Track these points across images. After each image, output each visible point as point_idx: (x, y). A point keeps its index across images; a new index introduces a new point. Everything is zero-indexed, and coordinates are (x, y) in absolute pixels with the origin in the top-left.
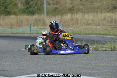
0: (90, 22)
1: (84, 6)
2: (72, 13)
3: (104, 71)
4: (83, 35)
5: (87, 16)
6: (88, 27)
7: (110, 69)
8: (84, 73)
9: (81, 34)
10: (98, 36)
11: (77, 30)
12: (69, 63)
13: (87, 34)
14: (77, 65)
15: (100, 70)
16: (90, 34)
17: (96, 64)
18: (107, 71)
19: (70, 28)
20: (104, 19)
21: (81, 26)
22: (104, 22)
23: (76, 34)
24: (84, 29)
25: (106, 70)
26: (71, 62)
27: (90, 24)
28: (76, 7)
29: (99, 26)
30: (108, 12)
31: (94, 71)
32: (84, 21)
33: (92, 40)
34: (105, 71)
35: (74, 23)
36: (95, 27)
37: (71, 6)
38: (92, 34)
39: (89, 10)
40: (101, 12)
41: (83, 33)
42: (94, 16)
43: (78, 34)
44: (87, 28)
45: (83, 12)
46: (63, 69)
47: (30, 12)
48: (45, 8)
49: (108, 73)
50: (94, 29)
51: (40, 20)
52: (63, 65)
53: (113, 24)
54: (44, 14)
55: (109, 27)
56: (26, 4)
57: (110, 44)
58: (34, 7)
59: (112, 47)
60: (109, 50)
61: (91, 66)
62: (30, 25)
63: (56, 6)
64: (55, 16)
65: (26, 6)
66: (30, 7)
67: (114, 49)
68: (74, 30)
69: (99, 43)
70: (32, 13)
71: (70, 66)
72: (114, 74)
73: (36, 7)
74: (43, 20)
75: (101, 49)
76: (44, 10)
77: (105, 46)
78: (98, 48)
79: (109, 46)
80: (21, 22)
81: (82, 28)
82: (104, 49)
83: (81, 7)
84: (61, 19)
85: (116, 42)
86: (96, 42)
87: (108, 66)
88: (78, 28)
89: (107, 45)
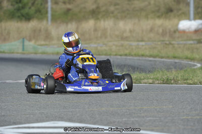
0: (127, 34)
1: (117, 7)
2: (97, 19)
3: (150, 118)
4: (115, 57)
5: (121, 24)
6: (122, 42)
7: (160, 116)
8: (114, 122)
9: (110, 55)
10: (141, 58)
11: (104, 48)
12: (90, 105)
13: (121, 55)
14: (103, 109)
15: (143, 117)
16: (126, 55)
17: (136, 106)
18: (155, 118)
19: (93, 45)
20: (152, 30)
21: (111, 41)
22: (152, 35)
23: (102, 55)
24: (116, 46)
26: (93, 104)
27: (126, 39)
28: (103, 9)
29: (142, 41)
30: (159, 17)
31: (132, 119)
32: (117, 33)
33: (129, 66)
34: (152, 118)
35: (99, 35)
36: (135, 44)
37: (94, 7)
38: (130, 55)
39: (126, 14)
40: (147, 17)
41: (114, 54)
42: (135, 24)
43: (106, 55)
44: (122, 45)
46: (78, 114)
47: (23, 16)
48: (49, 10)
49: (157, 123)
50: (134, 47)
51: (40, 30)
52: (79, 109)
53: (167, 39)
54: (47, 20)
55: (159, 43)
56: (17, 3)
57: (161, 73)
58: (30, 8)
59: (165, 77)
60: (159, 84)
61: (128, 111)
62: (23, 39)
63: (69, 6)
64: (67, 23)
65: (16, 6)
66: (23, 8)
67: (167, 81)
68: (99, 48)
69: (143, 71)
70: (28, 18)
71: (91, 110)
72: (167, 124)
73: (33, 8)
74: (47, 30)
75: (146, 81)
76: (47, 12)
77: (151, 75)
78: (141, 79)
79: (159, 75)
80: (9, 33)
81: (114, 45)
82: (151, 81)
83: (112, 8)
84: (77, 28)
85: (171, 68)
86: (137, 68)
87: (156, 110)
88: (106, 45)
89: (155, 73)
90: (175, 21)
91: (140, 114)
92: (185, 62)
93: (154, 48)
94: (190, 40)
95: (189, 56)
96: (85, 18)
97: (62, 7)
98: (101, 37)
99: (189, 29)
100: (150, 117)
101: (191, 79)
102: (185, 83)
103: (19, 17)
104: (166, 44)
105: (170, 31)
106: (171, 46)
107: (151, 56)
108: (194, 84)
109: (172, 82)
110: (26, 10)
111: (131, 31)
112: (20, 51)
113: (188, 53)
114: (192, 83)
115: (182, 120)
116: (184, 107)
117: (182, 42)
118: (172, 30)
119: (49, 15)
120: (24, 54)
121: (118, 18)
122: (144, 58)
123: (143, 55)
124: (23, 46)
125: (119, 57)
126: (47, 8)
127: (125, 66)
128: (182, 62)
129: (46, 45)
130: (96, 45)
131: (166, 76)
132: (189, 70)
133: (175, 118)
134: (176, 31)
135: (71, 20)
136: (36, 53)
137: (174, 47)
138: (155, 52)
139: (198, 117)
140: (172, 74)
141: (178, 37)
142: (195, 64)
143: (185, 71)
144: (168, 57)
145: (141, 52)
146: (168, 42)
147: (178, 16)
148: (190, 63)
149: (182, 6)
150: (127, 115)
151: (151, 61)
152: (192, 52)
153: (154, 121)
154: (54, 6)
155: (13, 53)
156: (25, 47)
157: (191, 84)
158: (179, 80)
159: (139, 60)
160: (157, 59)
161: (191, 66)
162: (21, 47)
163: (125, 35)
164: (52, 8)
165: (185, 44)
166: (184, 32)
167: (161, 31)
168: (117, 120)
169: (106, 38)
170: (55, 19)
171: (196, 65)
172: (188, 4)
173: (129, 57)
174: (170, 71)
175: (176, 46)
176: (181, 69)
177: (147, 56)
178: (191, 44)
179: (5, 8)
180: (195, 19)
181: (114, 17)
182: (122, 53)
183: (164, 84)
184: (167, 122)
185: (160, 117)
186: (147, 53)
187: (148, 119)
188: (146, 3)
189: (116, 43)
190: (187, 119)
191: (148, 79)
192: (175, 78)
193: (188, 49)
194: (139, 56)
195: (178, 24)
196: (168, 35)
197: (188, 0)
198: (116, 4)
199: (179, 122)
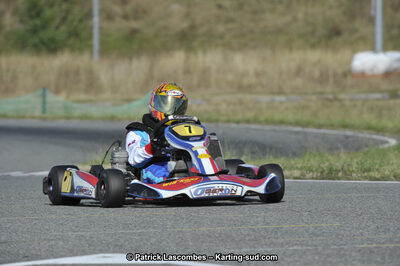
0: (251, 80)
1: (230, 26)
2: (190, 49)
3: (295, 247)
4: (226, 125)
5: (238, 60)
6: (241, 96)
7: (314, 243)
9: (217, 121)
10: (277, 128)
11: (204, 107)
12: (176, 221)
13: (238, 122)
15: (282, 245)
16: (248, 122)
17: (267, 224)
18: (304, 248)
20: (299, 71)
22: (299, 82)
24: (229, 104)
25: (302, 245)
26: (182, 218)
27: (249, 89)
28: (203, 30)
29: (281, 92)
30: (313, 46)
32: (230, 77)
33: (255, 144)
34: (299, 248)
35: (195, 82)
36: (265, 99)
37: (185, 25)
38: (257, 121)
39: (246, 40)
40: (289, 45)
41: (225, 118)
42: (264, 59)
44: (241, 102)
45: (228, 47)
46: (153, 240)
47: (43, 43)
48: (96, 31)
49: (309, 257)
50: (264, 106)
51: (77, 72)
52: (154, 228)
53: (329, 89)
54: (92, 52)
55: (314, 98)
56: (32, 18)
57: (317, 157)
58: (57, 28)
59: (325, 166)
60: (313, 178)
61: (251, 232)
62: (44, 89)
63: (134, 24)
64: (131, 58)
65: (30, 24)
66: (44, 27)
67: (330, 174)
68: (194, 107)
69: (281, 153)
70: (52, 47)
71: (179, 231)
72: (330, 259)
73: (63, 28)
74: (90, 72)
75: (287, 173)
76: (91, 36)
77: (299, 163)
79: (314, 162)
80: (14, 78)
81: (224, 101)
82: (297, 173)
83: (221, 28)
84: (151, 69)
85: (337, 148)
86: (271, 148)
87: (307, 231)
88: (208, 101)
89: (306, 158)
90: (345, 53)
91: (276, 238)
92: (365, 135)
93: (305, 107)
94: (374, 92)
95: (373, 123)
96: (167, 48)
97: (120, 26)
98: (199, 86)
99: (372, 70)
100: (296, 244)
101: (377, 170)
102: (365, 178)
103: (35, 46)
104: (328, 99)
105: (335, 74)
106: (337, 104)
107: (297, 124)
108: (383, 178)
109: (340, 174)
110: (50, 33)
111: (257, 74)
112: (38, 113)
113: (370, 118)
114: (378, 176)
115: (360, 250)
116: (364, 225)
117: (358, 96)
118: (340, 71)
120: (44, 119)
121: (231, 48)
122: (284, 128)
123: (281, 122)
124: (44, 103)
125: (234, 125)
126: (92, 28)
127: (245, 143)
128: (360, 135)
129: (90, 101)
131: (327, 164)
132: (373, 150)
133: (346, 247)
134: (348, 73)
135: (139, 52)
136: (68, 118)
137: (343, 105)
138: (306, 116)
139: (391, 246)
140: (340, 160)
141: (352, 86)
142: (386, 139)
143: (365, 154)
144: (332, 126)
145: (277, 117)
146: (331, 96)
147: (351, 44)
148: (375, 137)
149: (358, 24)
151: (297, 133)
152: (380, 116)
153: (304, 253)
154: (106, 25)
155: (23, 117)
156: (48, 106)
157: (377, 180)
158: (353, 171)
159: (274, 131)
160: (310, 130)
161: (377, 143)
162: (39, 106)
163: (246, 81)
164: (101, 28)
165: (365, 101)
166: (362, 75)
167: (317, 74)
169: (208, 86)
170: (105, 50)
171: (387, 142)
172: (372, 20)
173: (254, 126)
174: (335, 153)
175: (347, 103)
176: (358, 149)
177: (290, 124)
178: (377, 99)
179: (8, 29)
180: (385, 49)
181: (224, 46)
182: (240, 117)
183: (323, 179)
184: (329, 256)
185: (315, 246)
186: (290, 117)
187: (291, 248)
188: (288, 18)
189: (228, 98)
190: (369, 249)
191: (292, 168)
192: (346, 168)
193: (371, 109)
194: (273, 122)
195: (350, 60)
196: (331, 81)
197: (372, 12)
198: (229, 20)
199: (354, 254)
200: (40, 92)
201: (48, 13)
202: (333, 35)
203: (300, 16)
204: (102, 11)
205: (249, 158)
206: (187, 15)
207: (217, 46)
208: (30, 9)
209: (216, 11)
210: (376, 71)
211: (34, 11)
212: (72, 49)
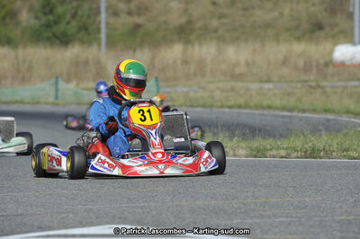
0: (242, 69)
1: (224, 21)
2: (187, 42)
3: (281, 219)
4: (219, 110)
5: (231, 52)
6: (233, 84)
7: (299, 215)
9: (211, 106)
10: (266, 112)
11: (201, 93)
12: (175, 195)
13: (230, 107)
14: (198, 203)
15: (269, 217)
16: (239, 107)
17: (257, 198)
18: (289, 219)
19: (181, 89)
20: (285, 62)
21: (213, 82)
22: (285, 71)
23: (197, 106)
24: (222, 91)
25: (287, 217)
26: (180, 193)
27: (240, 77)
28: (198, 25)
29: (269, 81)
30: (298, 39)
31: (250, 221)
32: (224, 67)
33: (245, 126)
34: (285, 219)
35: (192, 71)
36: (255, 86)
37: (183, 20)
38: (247, 106)
39: (239, 34)
40: (277, 39)
41: (219, 104)
42: (255, 51)
43: (204, 106)
44: (233, 89)
45: (222, 40)
46: (154, 213)
47: (55, 36)
48: (103, 26)
49: (294, 228)
50: (254, 93)
51: (87, 63)
52: (155, 202)
53: (312, 78)
54: (99, 45)
55: (299, 85)
56: (45, 14)
57: (302, 138)
58: (68, 23)
59: (308, 146)
60: (297, 158)
61: (242, 206)
62: (57, 78)
63: (139, 20)
64: (134, 50)
65: (44, 19)
66: (56, 22)
67: (313, 154)
68: (191, 94)
69: (269, 135)
70: (64, 40)
71: (177, 205)
72: (312, 230)
73: (74, 23)
74: (98, 63)
75: (274, 152)
76: (99, 31)
77: (285, 143)
78: (265, 150)
79: (298, 143)
80: (30, 69)
81: (218, 88)
82: (283, 153)
83: (215, 23)
84: (153, 59)
85: (320, 130)
86: (260, 130)
87: (292, 204)
88: (204, 88)
89: (292, 139)
90: (328, 45)
91: (264, 211)
92: (345, 118)
93: (290, 94)
94: (353, 80)
95: (352, 108)
96: (167, 41)
97: (125, 21)
98: (195, 75)
99: (351, 60)
100: (282, 216)
101: (355, 150)
102: (344, 157)
103: (49, 39)
104: (311, 86)
105: (318, 65)
106: (319, 90)
107: (283, 109)
109: (322, 154)
110: (62, 27)
111: (247, 64)
112: (51, 99)
114: (356, 155)
115: (339, 222)
116: (343, 199)
117: (339, 84)
118: (322, 61)
119: (103, 35)
120: (57, 105)
121: (224, 41)
122: (272, 112)
123: (269, 107)
124: (57, 90)
125: (227, 110)
126: (100, 23)
127: (237, 125)
128: (339, 118)
130: (185, 90)
131: (310, 144)
132: (351, 133)
133: (326, 219)
134: (329, 63)
135: (141, 45)
136: (78, 104)
137: (325, 92)
138: (292, 102)
140: (322, 141)
141: (333, 75)
143: (344, 136)
144: (315, 111)
145: (265, 103)
146: (314, 84)
147: (333, 37)
148: (353, 120)
149: (339, 19)
150: (241, 213)
151: (283, 117)
152: (359, 102)
153: (289, 224)
154: (112, 20)
155: (38, 103)
156: (60, 93)
157: (355, 159)
158: (333, 151)
159: (263, 115)
160: (295, 114)
161: (355, 125)
162: (52, 94)
163: (238, 71)
164: (107, 23)
165: (345, 88)
166: (343, 64)
167: (301, 63)
168: (223, 223)
169: (203, 76)
170: (111, 43)
172: (351, 16)
173: (244, 111)
174: (318, 134)
175: (329, 90)
176: (338, 131)
177: (277, 108)
178: (356, 87)
179: (24, 24)
181: (218, 38)
182: (232, 102)
183: (307, 158)
184: (311, 227)
185: (300, 218)
186: (278, 103)
187: (277, 220)
188: (276, 14)
189: (221, 85)
190: (348, 220)
191: (278, 148)
192: (327, 148)
193: (351, 96)
194: (262, 108)
195: (332, 52)
196: (314, 70)
197: (351, 9)
198: (222, 16)
199: (333, 225)
200: (53, 81)
201: (60, 10)
202: (316, 29)
203: (287, 11)
204: (108, 8)
205: (240, 139)
206: (185, 11)
207: (212, 39)
208: (44, 7)
209: (211, 8)
210: (354, 61)
211: (48, 9)
212: (82, 42)
